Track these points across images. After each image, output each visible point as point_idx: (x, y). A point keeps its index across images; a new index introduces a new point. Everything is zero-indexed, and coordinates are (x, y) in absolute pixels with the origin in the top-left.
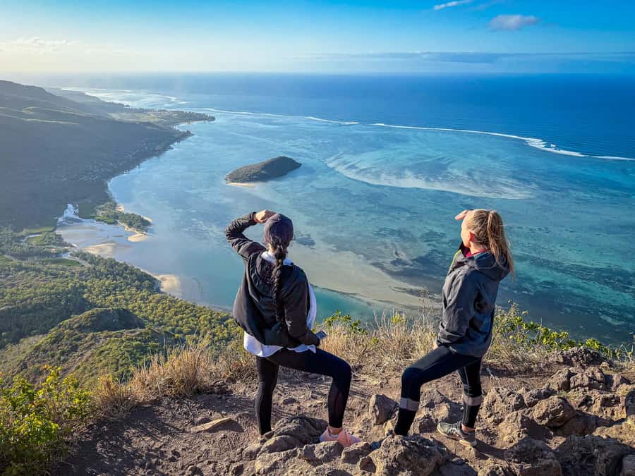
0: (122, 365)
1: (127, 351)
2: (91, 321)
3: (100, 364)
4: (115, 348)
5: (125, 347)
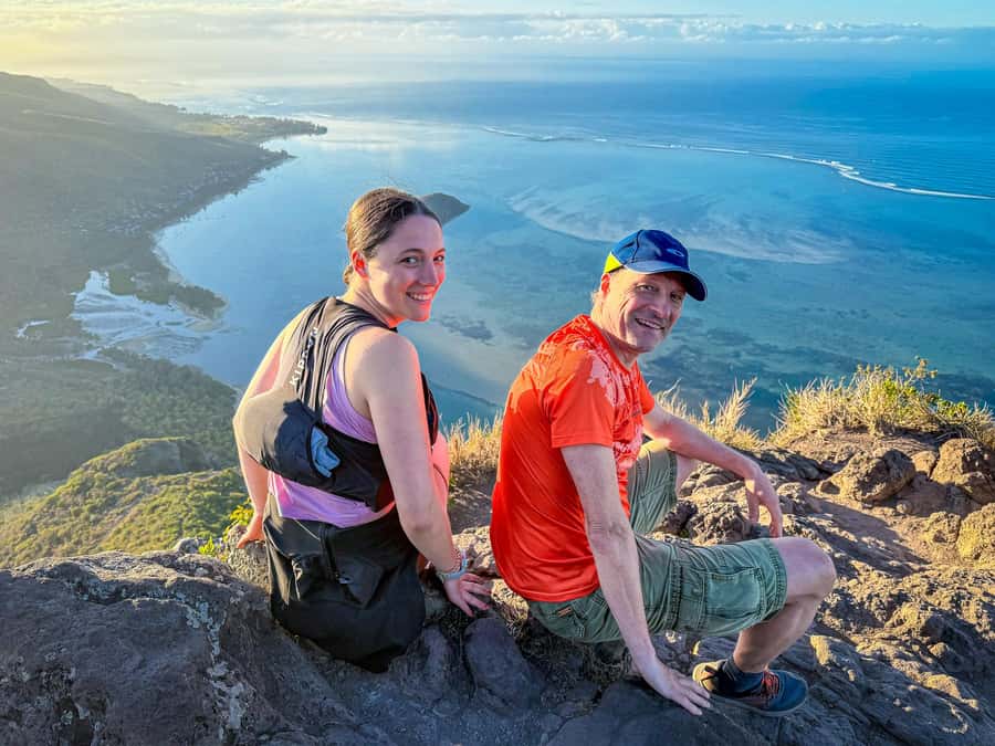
0: (187, 528)
1: (196, 506)
2: (136, 458)
3: (153, 528)
4: (175, 501)
5: (191, 499)
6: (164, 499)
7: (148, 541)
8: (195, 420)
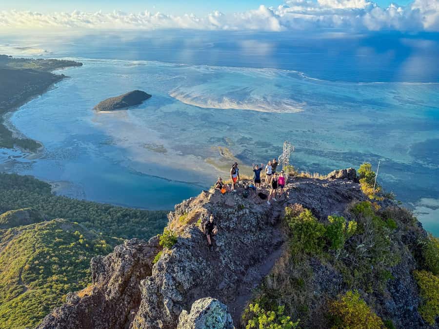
0: (37, 248)
1: (40, 238)
2: (7, 220)
3: (21, 250)
4: (30, 237)
5: (38, 235)
6: (25, 236)
7: (19, 256)
8: (33, 200)
